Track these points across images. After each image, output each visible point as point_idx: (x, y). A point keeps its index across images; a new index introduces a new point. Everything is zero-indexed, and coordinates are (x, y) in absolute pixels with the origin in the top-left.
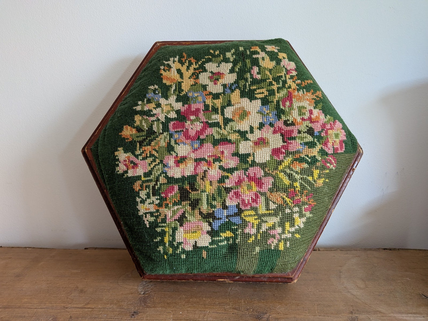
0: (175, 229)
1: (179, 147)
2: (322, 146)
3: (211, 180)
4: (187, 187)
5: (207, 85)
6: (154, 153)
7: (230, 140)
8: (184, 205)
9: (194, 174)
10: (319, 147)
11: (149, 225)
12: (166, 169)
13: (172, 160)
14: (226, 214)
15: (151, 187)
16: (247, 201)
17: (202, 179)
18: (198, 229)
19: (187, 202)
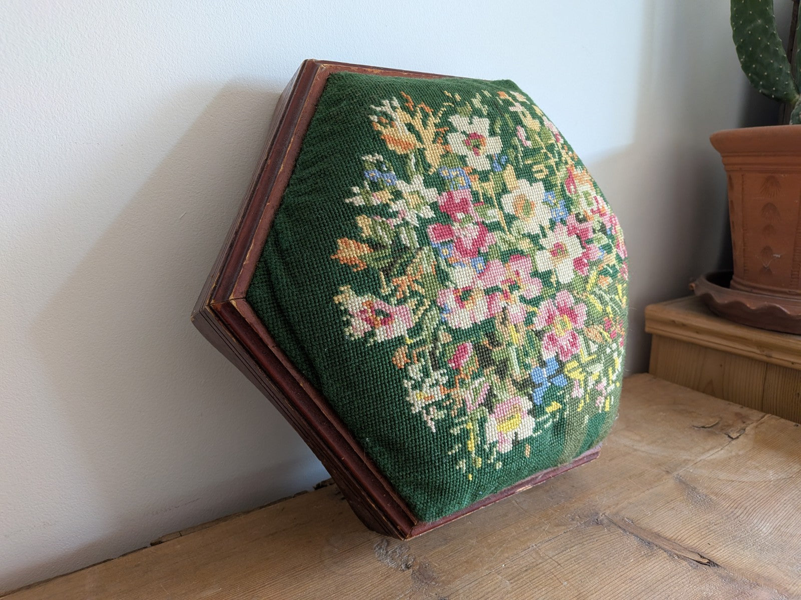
0: (482, 422)
1: (456, 271)
2: (616, 249)
3: (515, 323)
4: (485, 341)
5: (465, 156)
6: (416, 287)
7: (521, 250)
8: (487, 375)
9: (489, 317)
10: (614, 251)
11: (436, 428)
12: (446, 316)
13: (450, 297)
14: (547, 374)
15: (428, 354)
16: (565, 347)
17: (503, 323)
18: (515, 410)
19: (491, 369)
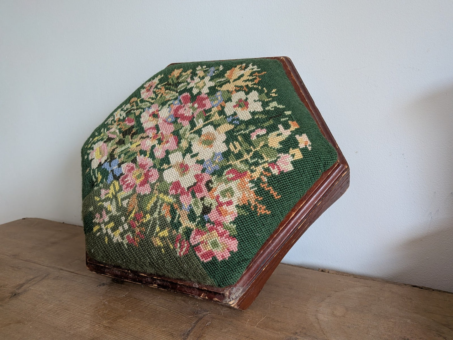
0: (102, 139)
1: (167, 109)
2: (195, 228)
3: (141, 144)
5: (231, 101)
7: (181, 142)
8: (119, 135)
9: (145, 130)
10: (192, 225)
12: (147, 110)
13: (155, 109)
14: (115, 168)
15: (132, 108)
16: (127, 179)
17: (142, 137)
18: (103, 154)
19: (122, 136)
